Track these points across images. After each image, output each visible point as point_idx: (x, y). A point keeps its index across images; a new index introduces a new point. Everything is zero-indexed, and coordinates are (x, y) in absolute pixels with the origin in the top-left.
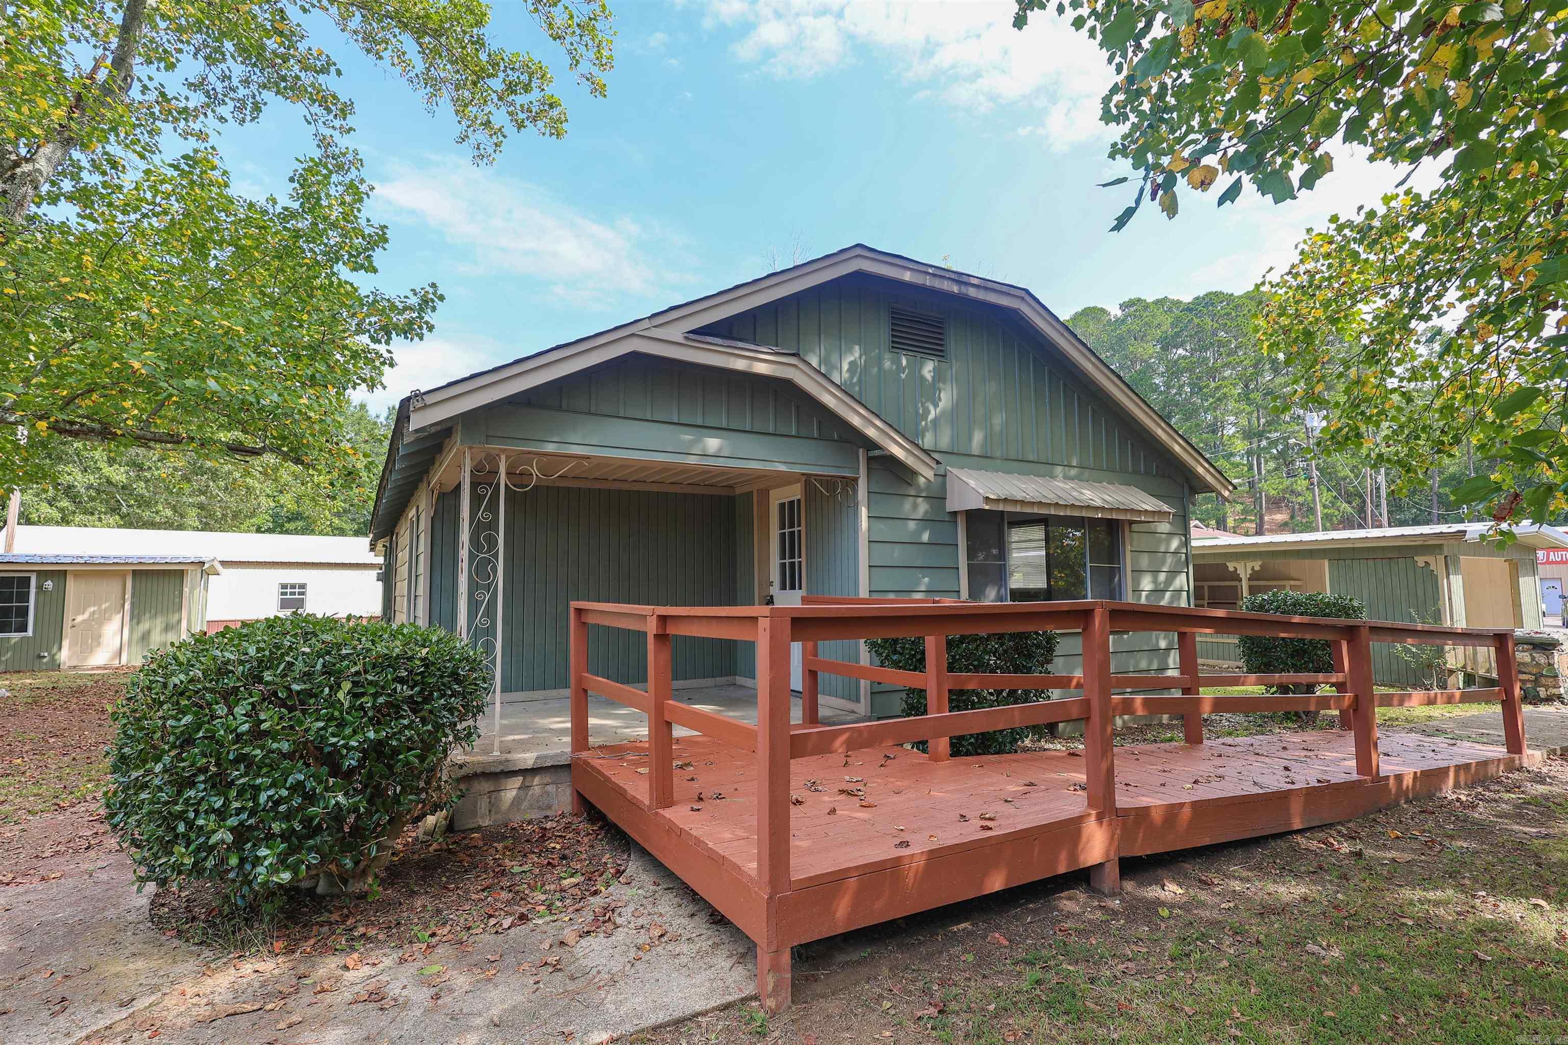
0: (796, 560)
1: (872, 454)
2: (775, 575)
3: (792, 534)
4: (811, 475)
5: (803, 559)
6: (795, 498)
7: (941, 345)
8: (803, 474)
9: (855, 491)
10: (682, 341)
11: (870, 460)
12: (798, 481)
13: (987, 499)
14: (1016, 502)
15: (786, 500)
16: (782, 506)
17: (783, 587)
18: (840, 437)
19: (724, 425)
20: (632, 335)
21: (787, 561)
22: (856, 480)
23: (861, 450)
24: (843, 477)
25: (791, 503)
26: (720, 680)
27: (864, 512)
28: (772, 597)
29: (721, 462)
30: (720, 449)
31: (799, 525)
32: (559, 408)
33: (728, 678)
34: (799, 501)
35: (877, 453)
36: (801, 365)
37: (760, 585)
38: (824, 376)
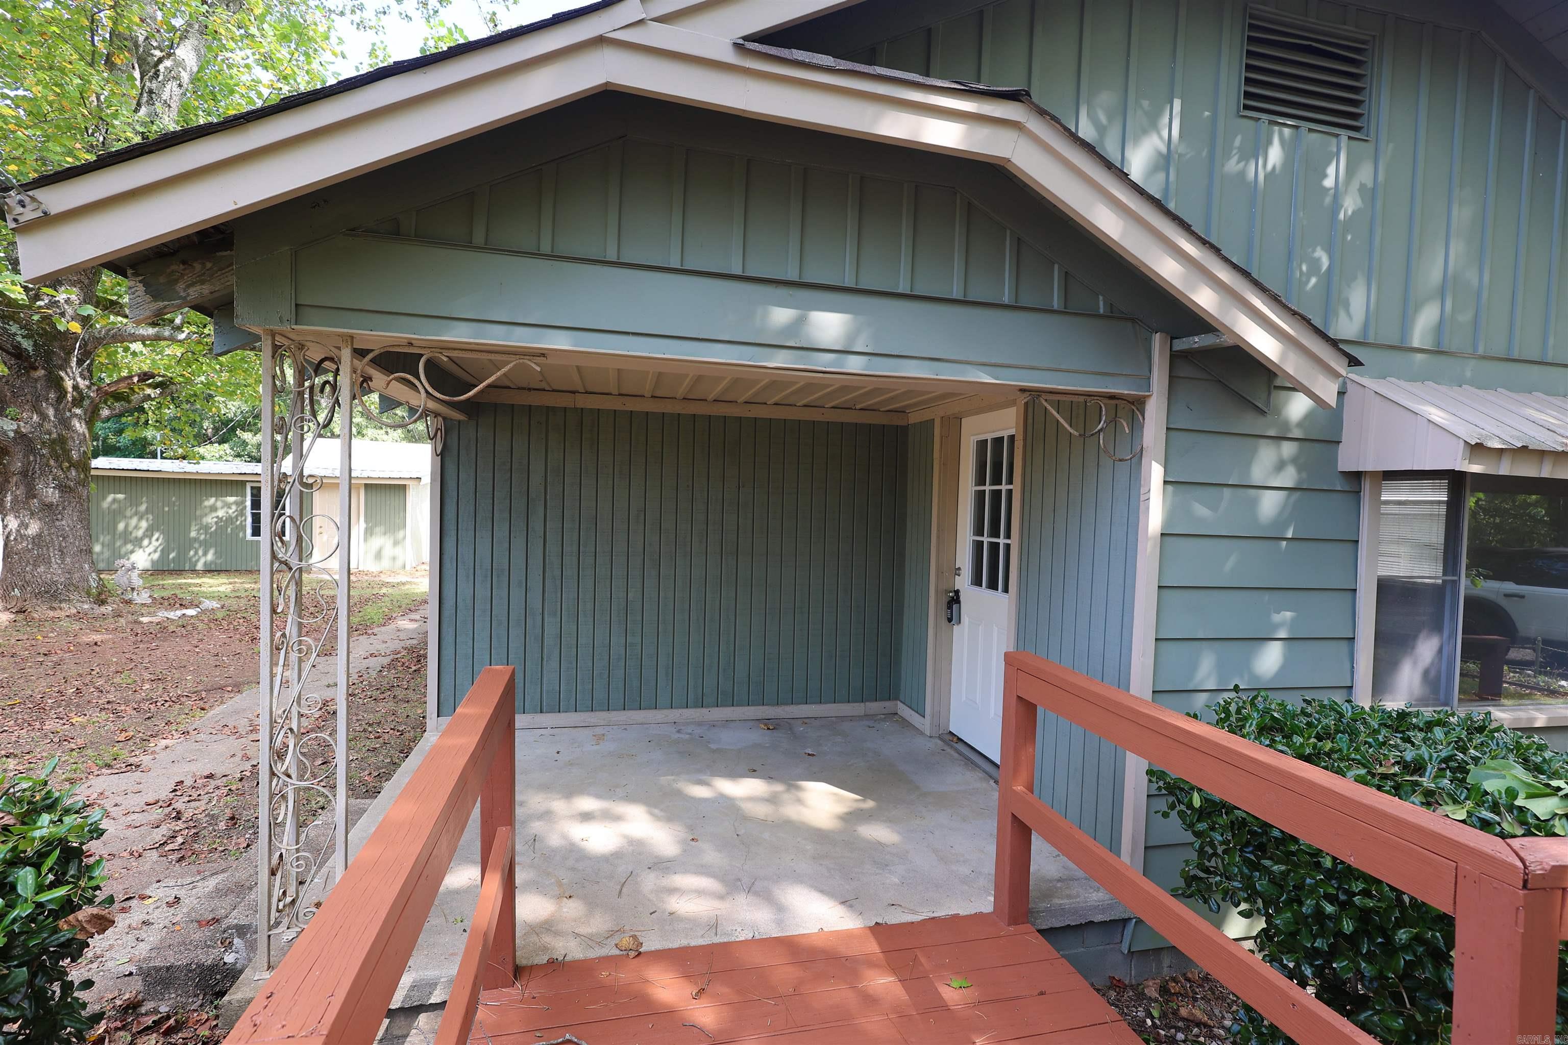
0: (1002, 541)
1: (1181, 345)
2: (964, 559)
3: (996, 495)
4: (1039, 392)
5: (1014, 542)
6: (1005, 434)
7: (1355, 103)
8: (1023, 390)
9: (1136, 426)
10: (730, 57)
11: (1176, 358)
12: (1013, 403)
13: (1477, 449)
14: (1542, 454)
15: (989, 437)
16: (982, 444)
17: (977, 581)
18: (1111, 307)
19: (849, 282)
20: (600, 41)
21: (986, 539)
22: (1139, 403)
23: (1157, 338)
24: (1112, 397)
25: (998, 441)
26: (875, 707)
27: (1156, 473)
28: (957, 592)
29: (854, 365)
30: (852, 336)
31: (1010, 482)
32: (468, 245)
33: (888, 704)
34: (1012, 438)
35: (1198, 341)
36: (1035, 125)
37: (939, 573)
38: (1088, 148)
